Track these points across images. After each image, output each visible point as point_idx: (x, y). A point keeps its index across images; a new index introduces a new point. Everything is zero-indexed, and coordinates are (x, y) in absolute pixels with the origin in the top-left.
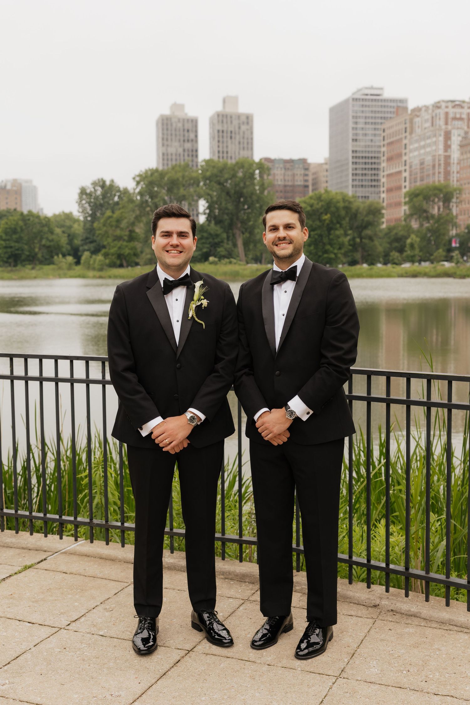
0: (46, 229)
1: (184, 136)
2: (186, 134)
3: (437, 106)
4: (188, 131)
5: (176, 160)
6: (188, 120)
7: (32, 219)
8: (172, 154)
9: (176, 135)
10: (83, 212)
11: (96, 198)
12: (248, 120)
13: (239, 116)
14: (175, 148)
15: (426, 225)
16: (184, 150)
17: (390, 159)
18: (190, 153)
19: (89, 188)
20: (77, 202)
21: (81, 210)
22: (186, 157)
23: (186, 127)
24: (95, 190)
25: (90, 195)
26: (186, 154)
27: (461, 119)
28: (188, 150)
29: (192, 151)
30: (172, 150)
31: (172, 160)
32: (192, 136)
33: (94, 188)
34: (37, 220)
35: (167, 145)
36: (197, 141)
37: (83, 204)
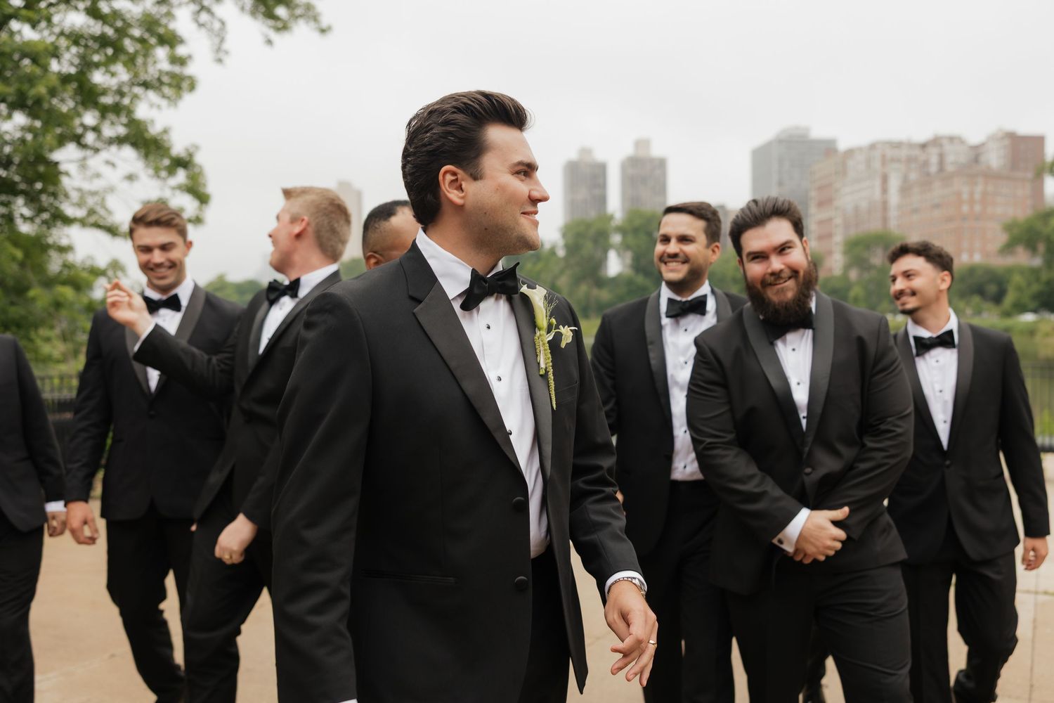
1: (593, 181)
3: (873, 147)
4: (596, 177)
5: (584, 207)
6: (596, 166)
8: (580, 202)
9: (583, 181)
12: (661, 164)
13: (652, 160)
15: (866, 276)
17: (821, 204)
18: (598, 200)
22: (594, 205)
23: (593, 173)
26: (594, 201)
27: (898, 161)
28: (596, 197)
29: (600, 199)
30: (580, 197)
31: (580, 207)
32: (600, 181)
35: (576, 192)
36: (605, 187)
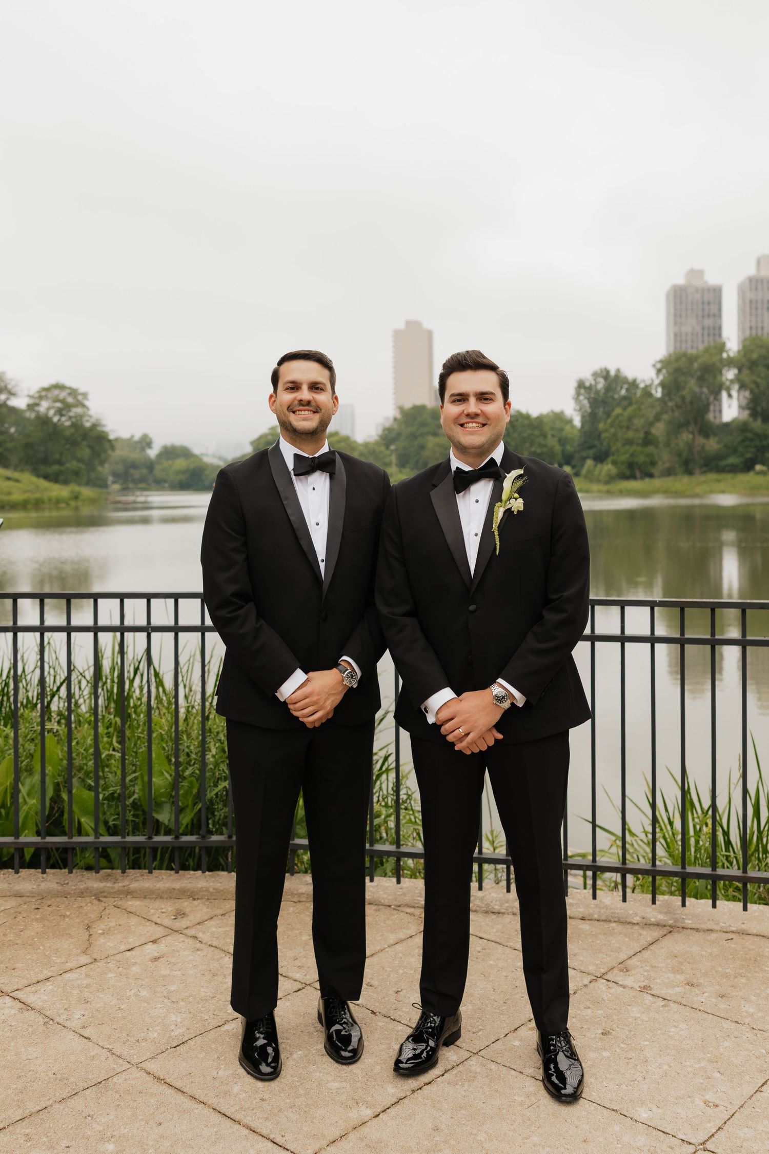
0: (537, 432)
1: (703, 310)
2: (706, 307)
4: (709, 303)
5: (693, 341)
6: (709, 290)
7: (520, 420)
8: (686, 335)
9: (692, 310)
10: (580, 410)
11: (597, 392)
14: (691, 325)
16: (703, 329)
18: (712, 332)
19: (588, 380)
20: (574, 398)
21: (578, 408)
22: (706, 339)
23: (706, 299)
24: (596, 383)
25: (589, 388)
26: (706, 332)
28: (709, 328)
29: (714, 328)
30: (687, 329)
31: (686, 341)
32: (714, 308)
33: (595, 380)
34: (526, 422)
35: (681, 324)
36: (720, 316)
37: (580, 401)
